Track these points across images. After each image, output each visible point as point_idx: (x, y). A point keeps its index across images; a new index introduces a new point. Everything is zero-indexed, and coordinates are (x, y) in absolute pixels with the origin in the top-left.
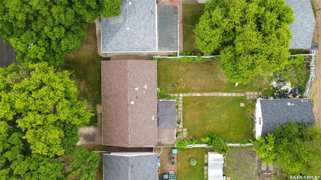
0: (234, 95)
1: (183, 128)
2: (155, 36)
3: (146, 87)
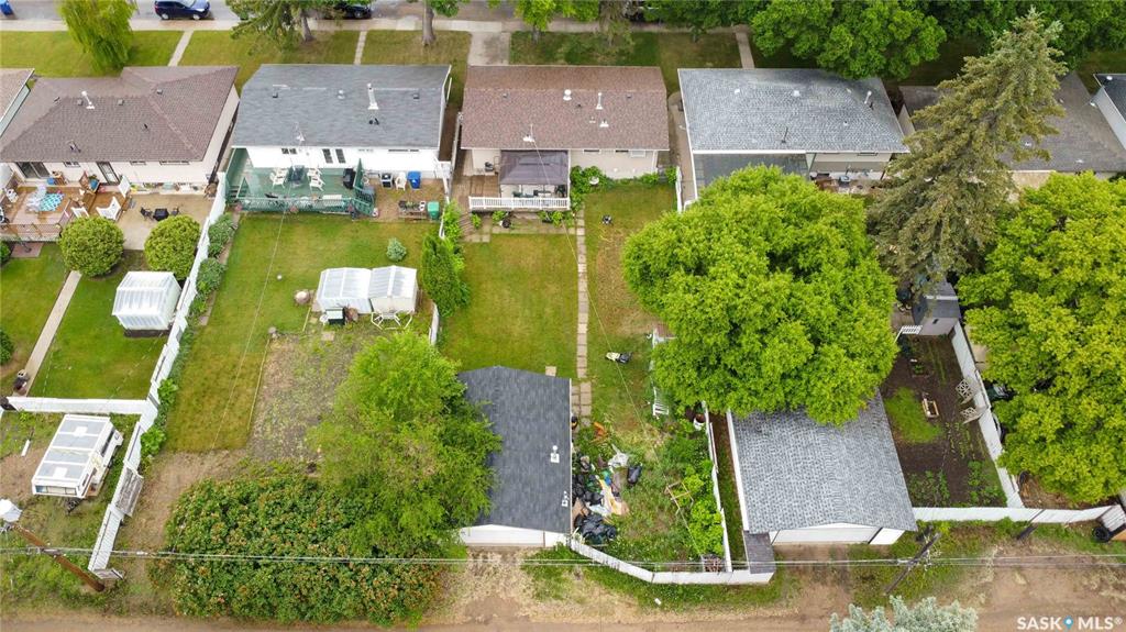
0: (582, 351)
1: (492, 235)
3: (604, 125)
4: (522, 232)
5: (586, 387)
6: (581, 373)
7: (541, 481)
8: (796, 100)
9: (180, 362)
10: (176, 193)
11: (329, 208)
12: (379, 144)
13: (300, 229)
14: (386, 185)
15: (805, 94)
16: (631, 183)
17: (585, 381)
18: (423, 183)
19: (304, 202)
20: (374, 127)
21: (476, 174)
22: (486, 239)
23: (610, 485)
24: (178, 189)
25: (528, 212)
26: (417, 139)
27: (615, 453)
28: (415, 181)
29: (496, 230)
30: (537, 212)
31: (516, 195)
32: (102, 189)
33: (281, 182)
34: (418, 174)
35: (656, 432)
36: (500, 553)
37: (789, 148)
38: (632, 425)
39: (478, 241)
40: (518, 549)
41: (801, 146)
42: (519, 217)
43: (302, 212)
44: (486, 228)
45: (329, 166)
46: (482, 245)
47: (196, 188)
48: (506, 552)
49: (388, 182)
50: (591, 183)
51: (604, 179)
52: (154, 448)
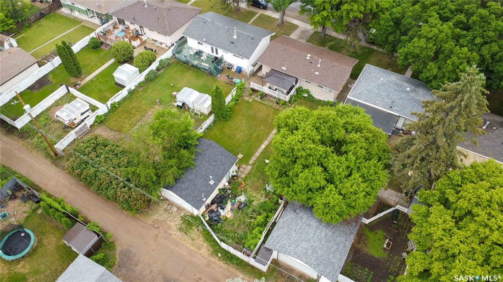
0: (257, 154)
1: (254, 100)
2: (364, 101)
3: (317, 73)
4: (265, 103)
5: (249, 167)
6: (251, 162)
7: (201, 187)
8: (406, 92)
9: (124, 99)
10: (160, 45)
11: (203, 68)
12: (230, 51)
13: (190, 72)
14: (228, 68)
15: (412, 91)
16: (321, 102)
17: (251, 165)
18: (242, 73)
19: (195, 63)
20: (231, 44)
21: (262, 75)
22: (250, 100)
23: (232, 205)
24: (161, 45)
25: (271, 96)
26: (243, 54)
27: (241, 195)
28: (240, 70)
29: (256, 99)
30: (275, 98)
31: (270, 88)
32: (139, 36)
33: (193, 53)
34: (241, 68)
35: (264, 196)
36: (177, 208)
37: (392, 111)
38: (257, 189)
39: (247, 100)
40: (184, 210)
41: (398, 112)
42: (268, 97)
43: (193, 66)
44: (253, 97)
45: (212, 54)
46: (248, 102)
47: (167, 46)
48: (180, 209)
49: (230, 68)
50: (304, 95)
51: (310, 96)
52: (98, 121)
